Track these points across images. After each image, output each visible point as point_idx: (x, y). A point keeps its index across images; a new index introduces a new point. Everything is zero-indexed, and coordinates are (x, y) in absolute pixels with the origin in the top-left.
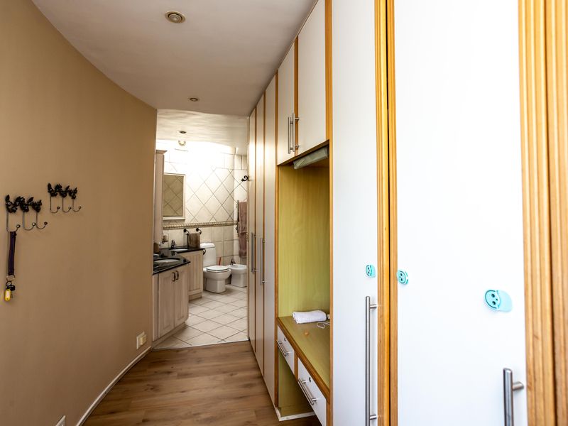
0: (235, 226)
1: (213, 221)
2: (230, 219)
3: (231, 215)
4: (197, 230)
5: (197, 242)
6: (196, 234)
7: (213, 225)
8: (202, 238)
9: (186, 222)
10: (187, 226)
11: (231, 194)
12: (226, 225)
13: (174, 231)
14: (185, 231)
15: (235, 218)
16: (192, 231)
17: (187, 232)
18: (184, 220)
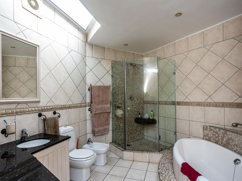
0: (88, 108)
1: (70, 103)
2: (84, 102)
3: (84, 98)
4: (55, 113)
5: (56, 127)
6: (54, 118)
7: (70, 107)
8: (61, 122)
9: (41, 105)
10: (43, 110)
11: (84, 78)
12: (81, 107)
13: (24, 116)
14: (40, 115)
15: (88, 100)
16: (49, 115)
17: (43, 117)
18: (39, 102)
